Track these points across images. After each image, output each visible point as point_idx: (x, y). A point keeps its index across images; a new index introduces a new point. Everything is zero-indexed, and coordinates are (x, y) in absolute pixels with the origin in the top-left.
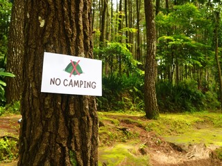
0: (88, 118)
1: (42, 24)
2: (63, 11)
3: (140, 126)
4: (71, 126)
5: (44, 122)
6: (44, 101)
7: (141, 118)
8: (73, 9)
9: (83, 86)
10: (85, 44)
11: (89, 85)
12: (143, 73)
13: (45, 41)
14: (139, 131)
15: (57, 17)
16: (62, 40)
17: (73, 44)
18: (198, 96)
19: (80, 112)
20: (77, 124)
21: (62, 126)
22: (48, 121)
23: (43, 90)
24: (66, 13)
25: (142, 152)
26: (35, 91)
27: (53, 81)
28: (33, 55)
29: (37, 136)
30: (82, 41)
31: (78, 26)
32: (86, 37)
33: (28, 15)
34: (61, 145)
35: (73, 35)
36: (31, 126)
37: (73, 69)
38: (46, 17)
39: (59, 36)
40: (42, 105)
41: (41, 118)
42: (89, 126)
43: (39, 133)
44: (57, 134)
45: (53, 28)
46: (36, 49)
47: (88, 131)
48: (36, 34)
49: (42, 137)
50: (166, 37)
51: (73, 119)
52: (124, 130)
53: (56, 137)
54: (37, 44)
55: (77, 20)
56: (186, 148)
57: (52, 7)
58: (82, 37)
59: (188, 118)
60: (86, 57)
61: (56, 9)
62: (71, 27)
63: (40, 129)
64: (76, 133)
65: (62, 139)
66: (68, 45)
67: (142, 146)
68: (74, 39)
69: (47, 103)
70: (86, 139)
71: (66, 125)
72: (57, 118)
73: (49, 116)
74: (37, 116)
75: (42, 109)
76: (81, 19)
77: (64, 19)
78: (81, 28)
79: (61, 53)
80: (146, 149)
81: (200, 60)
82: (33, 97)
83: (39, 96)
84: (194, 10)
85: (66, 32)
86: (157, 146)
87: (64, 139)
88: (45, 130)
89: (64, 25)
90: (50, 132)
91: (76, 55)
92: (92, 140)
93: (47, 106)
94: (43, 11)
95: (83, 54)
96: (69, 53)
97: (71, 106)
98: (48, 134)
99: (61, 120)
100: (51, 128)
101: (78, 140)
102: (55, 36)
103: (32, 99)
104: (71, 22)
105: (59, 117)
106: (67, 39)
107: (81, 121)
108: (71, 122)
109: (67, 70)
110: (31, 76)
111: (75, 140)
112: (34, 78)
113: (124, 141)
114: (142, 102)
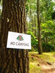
0: (26, 58)
1: (8, 21)
2: (16, 16)
3: (37, 57)
4: (19, 62)
5: (7, 61)
6: (8, 51)
7: (37, 54)
8: (20, 16)
9: (24, 45)
10: (24, 29)
11: (26, 45)
12: (38, 40)
13: (9, 27)
14: (37, 58)
15: (14, 18)
16: (15, 27)
17: (20, 28)
18: (53, 47)
19: (23, 56)
20: (21, 61)
21: (15, 62)
22: (9, 60)
23: (8, 47)
24: (18, 17)
25: (38, 65)
26: (4, 47)
27: (12, 43)
28: (4, 33)
29: (4, 67)
30: (23, 28)
31: (22, 22)
32: (24, 26)
33: (3, 18)
34: (15, 71)
35: (20, 25)
36: (2, 62)
37: (20, 38)
38: (10, 18)
39: (15, 25)
40: (7, 53)
41: (6, 59)
42: (26, 62)
43: (5, 66)
44: (13, 66)
45: (13, 22)
46: (5, 30)
47: (26, 64)
48: (6, 24)
49: (6, 67)
50: (44, 30)
51: (20, 59)
52: (32, 58)
53: (13, 67)
54: (6, 28)
55: (22, 20)
56: (52, 64)
57: (12, 14)
58: (23, 26)
59: (51, 54)
60: (25, 34)
61: (14, 16)
62: (19, 22)
63: (6, 64)
64: (21, 65)
65: (15, 68)
66: (18, 29)
67: (38, 63)
68: (20, 27)
69: (9, 52)
70: (25, 67)
71: (17, 62)
72: (13, 59)
73: (10, 58)
74: (5, 58)
75: (7, 55)
76: (23, 20)
77: (17, 19)
78: (23, 23)
79: (15, 32)
80: (40, 64)
81: (53, 37)
82: (3, 50)
83: (6, 49)
84: (51, 22)
85: (17, 24)
86: (43, 63)
87: (16, 68)
88: (8, 64)
89: (17, 21)
90: (10, 65)
91: (21, 33)
92: (27, 68)
93: (9, 54)
94: (9, 16)
95: (24, 32)
96: (18, 32)
97: (19, 54)
98: (9, 66)
99: (15, 60)
100: (10, 63)
101: (22, 68)
102: (13, 25)
103: (3, 51)
104: (19, 20)
105: (14, 59)
106: (18, 26)
107: (23, 60)
108: (19, 60)
109: (17, 39)
110: (3, 41)
111: (21, 68)
112: (4, 42)
113: (32, 62)
114: (37, 49)
